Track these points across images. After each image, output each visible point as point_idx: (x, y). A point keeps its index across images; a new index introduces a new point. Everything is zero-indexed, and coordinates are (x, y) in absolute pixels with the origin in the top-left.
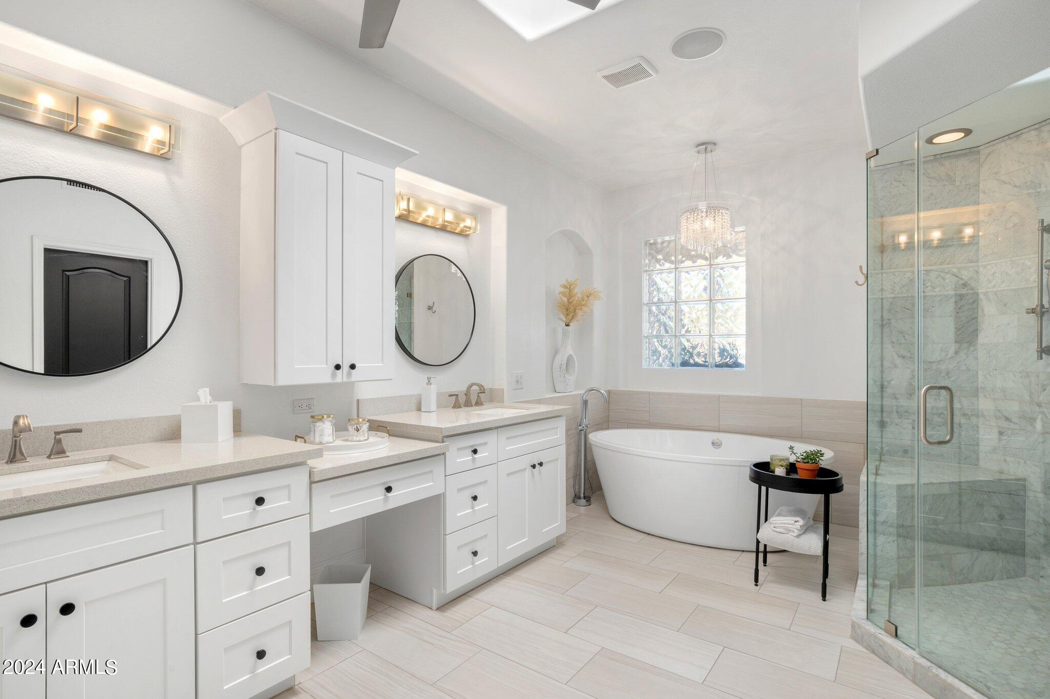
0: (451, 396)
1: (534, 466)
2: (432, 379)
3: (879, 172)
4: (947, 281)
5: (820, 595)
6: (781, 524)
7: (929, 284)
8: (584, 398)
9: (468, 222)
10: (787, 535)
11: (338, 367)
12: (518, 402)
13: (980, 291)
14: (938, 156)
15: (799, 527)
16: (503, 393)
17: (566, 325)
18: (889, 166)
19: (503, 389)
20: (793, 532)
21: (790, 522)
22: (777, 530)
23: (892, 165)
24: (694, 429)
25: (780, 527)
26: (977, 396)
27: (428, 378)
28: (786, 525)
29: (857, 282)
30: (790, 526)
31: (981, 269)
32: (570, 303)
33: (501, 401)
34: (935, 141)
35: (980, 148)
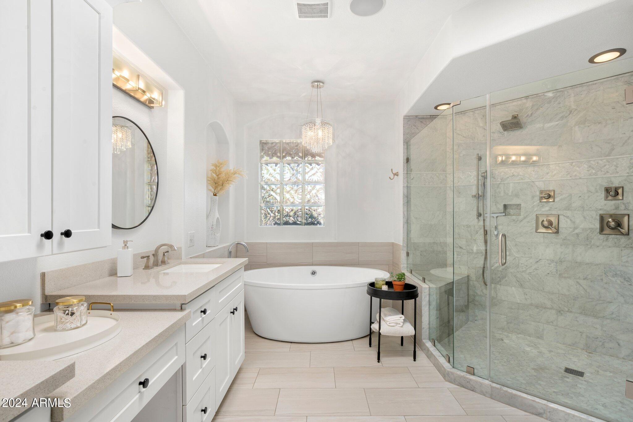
0: (143, 258)
1: (233, 313)
2: (128, 242)
3: (406, 119)
4: (434, 180)
5: (412, 358)
6: (393, 320)
7: (427, 181)
8: (230, 250)
9: (156, 95)
10: (396, 326)
11: (48, 235)
12: (193, 257)
13: (447, 186)
14: (432, 117)
15: (403, 320)
16: (181, 251)
17: (214, 195)
18: (411, 117)
19: (181, 247)
20: (399, 324)
21: (397, 319)
22: (390, 325)
23: (412, 117)
24: (297, 265)
25: (393, 322)
26: (446, 237)
27: (124, 242)
28: (396, 321)
29: (390, 178)
30: (398, 321)
31: (448, 175)
32: (218, 178)
33: (179, 258)
34: (438, 108)
35: (447, 116)
